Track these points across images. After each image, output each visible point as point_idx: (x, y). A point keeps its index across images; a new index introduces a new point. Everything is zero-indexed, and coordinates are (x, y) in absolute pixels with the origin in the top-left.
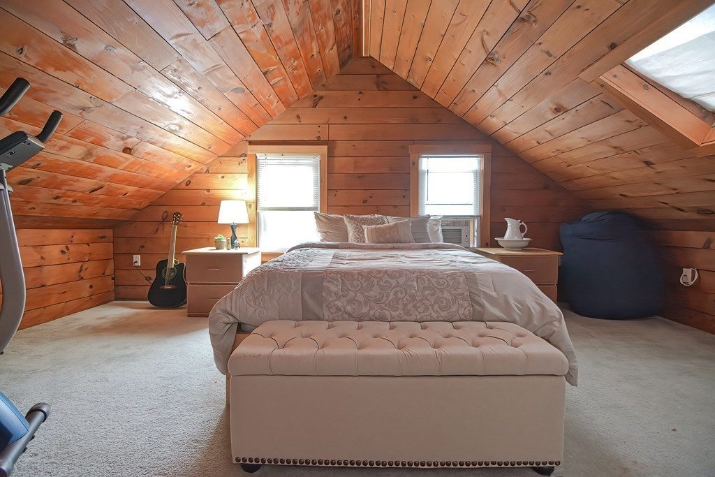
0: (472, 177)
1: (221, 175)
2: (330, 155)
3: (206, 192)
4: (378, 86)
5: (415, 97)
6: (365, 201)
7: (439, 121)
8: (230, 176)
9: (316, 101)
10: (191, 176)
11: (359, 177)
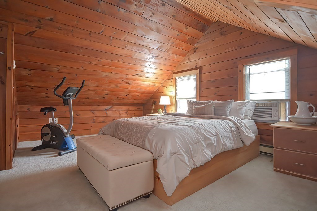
0: (283, 73)
1: (166, 87)
2: (200, 73)
3: (162, 93)
4: (221, 34)
5: (242, 33)
6: (215, 94)
7: (256, 43)
8: (168, 87)
9: (195, 50)
10: (159, 88)
11: (213, 82)
